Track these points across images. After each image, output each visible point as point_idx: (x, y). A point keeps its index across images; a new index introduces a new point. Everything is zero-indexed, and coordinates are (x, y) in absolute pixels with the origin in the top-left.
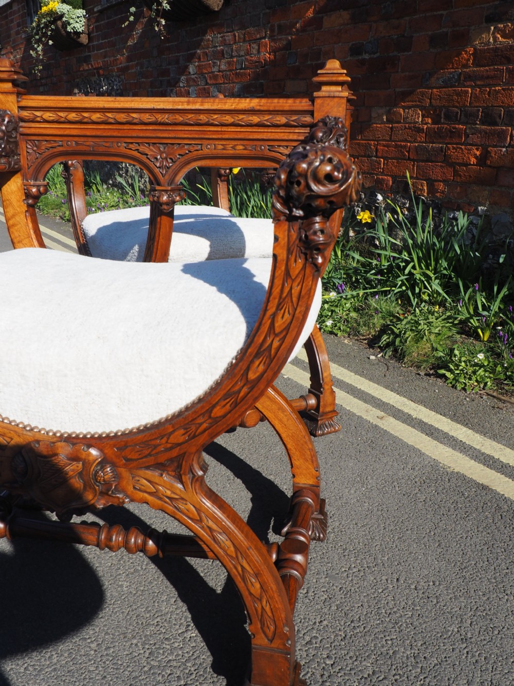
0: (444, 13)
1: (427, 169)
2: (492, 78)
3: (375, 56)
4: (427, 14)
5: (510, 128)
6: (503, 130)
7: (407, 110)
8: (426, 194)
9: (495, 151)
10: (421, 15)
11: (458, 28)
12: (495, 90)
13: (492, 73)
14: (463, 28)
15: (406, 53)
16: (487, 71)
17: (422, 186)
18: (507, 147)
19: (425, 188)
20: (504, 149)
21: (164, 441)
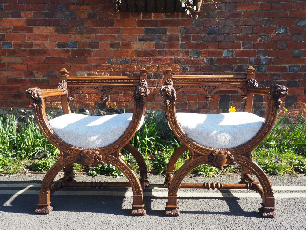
0: (116, 35)
1: (116, 97)
2: (146, 61)
3: (76, 49)
4: (106, 35)
5: (157, 80)
6: (154, 81)
7: (100, 73)
8: (116, 108)
9: (152, 88)
10: (102, 35)
11: (125, 42)
12: (148, 66)
13: (146, 60)
14: (127, 42)
15: (96, 49)
16: (143, 59)
17: (114, 104)
18: (156, 87)
19: (116, 105)
20: (155, 88)
21: (245, 148)
